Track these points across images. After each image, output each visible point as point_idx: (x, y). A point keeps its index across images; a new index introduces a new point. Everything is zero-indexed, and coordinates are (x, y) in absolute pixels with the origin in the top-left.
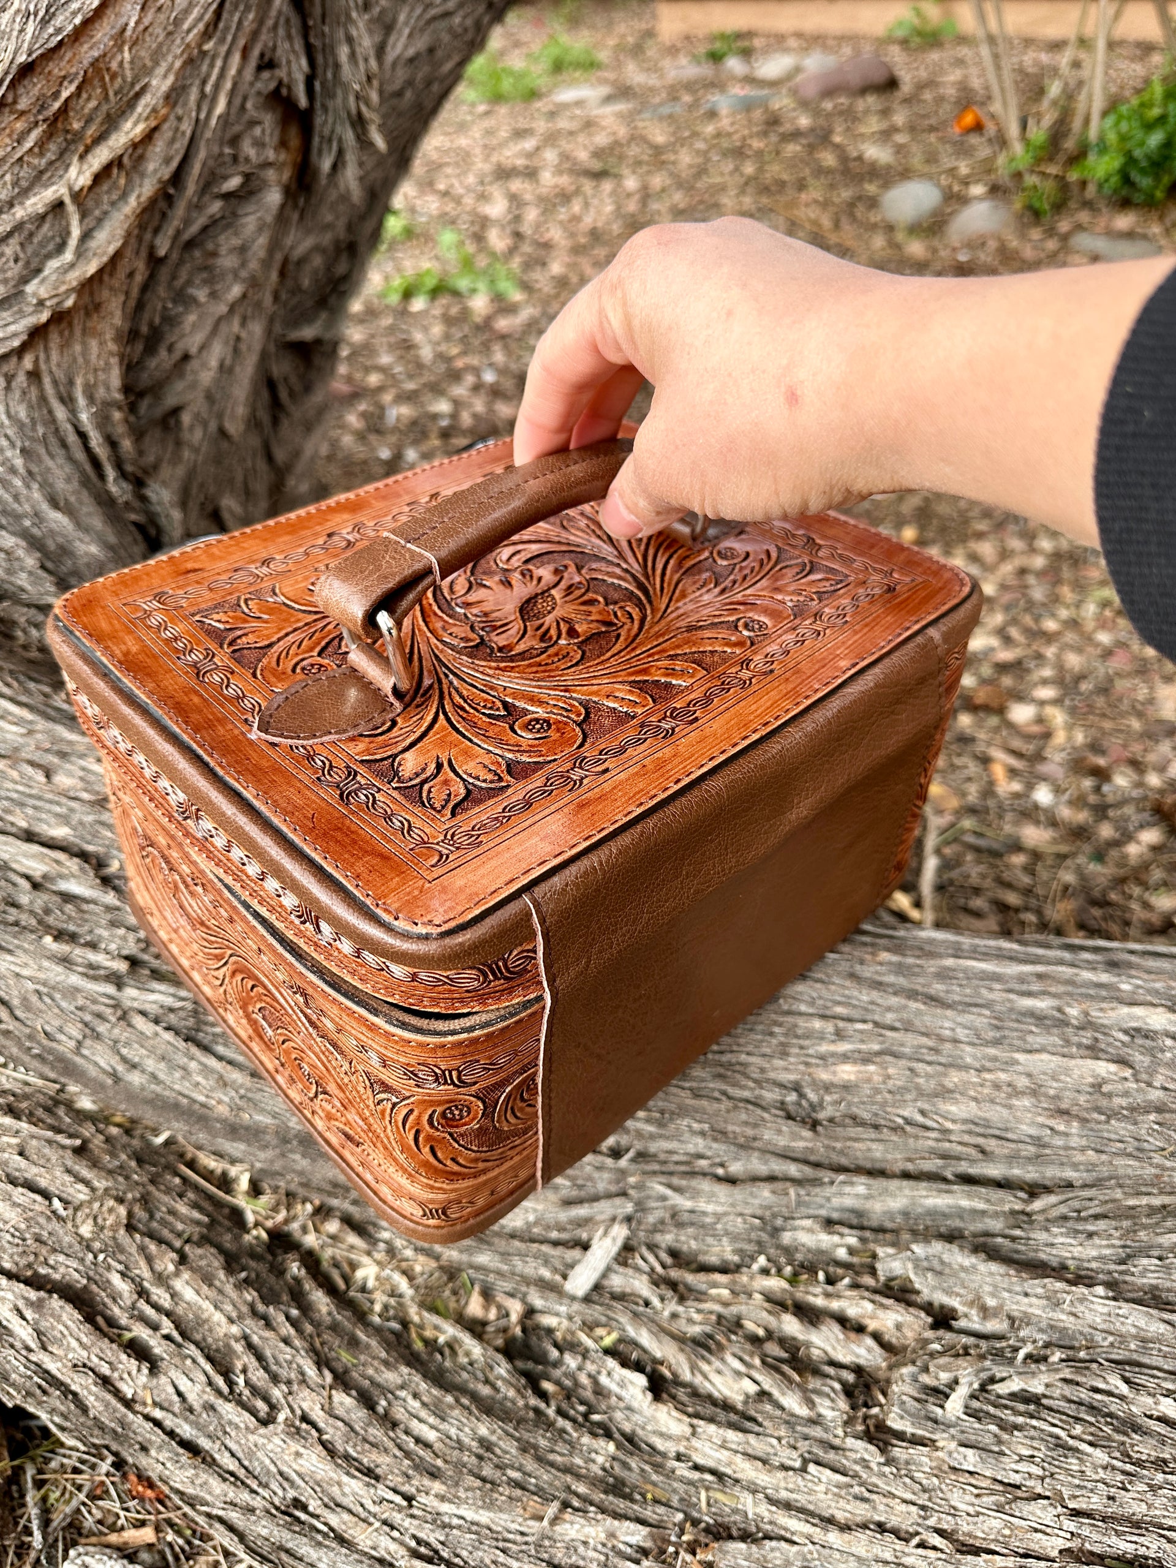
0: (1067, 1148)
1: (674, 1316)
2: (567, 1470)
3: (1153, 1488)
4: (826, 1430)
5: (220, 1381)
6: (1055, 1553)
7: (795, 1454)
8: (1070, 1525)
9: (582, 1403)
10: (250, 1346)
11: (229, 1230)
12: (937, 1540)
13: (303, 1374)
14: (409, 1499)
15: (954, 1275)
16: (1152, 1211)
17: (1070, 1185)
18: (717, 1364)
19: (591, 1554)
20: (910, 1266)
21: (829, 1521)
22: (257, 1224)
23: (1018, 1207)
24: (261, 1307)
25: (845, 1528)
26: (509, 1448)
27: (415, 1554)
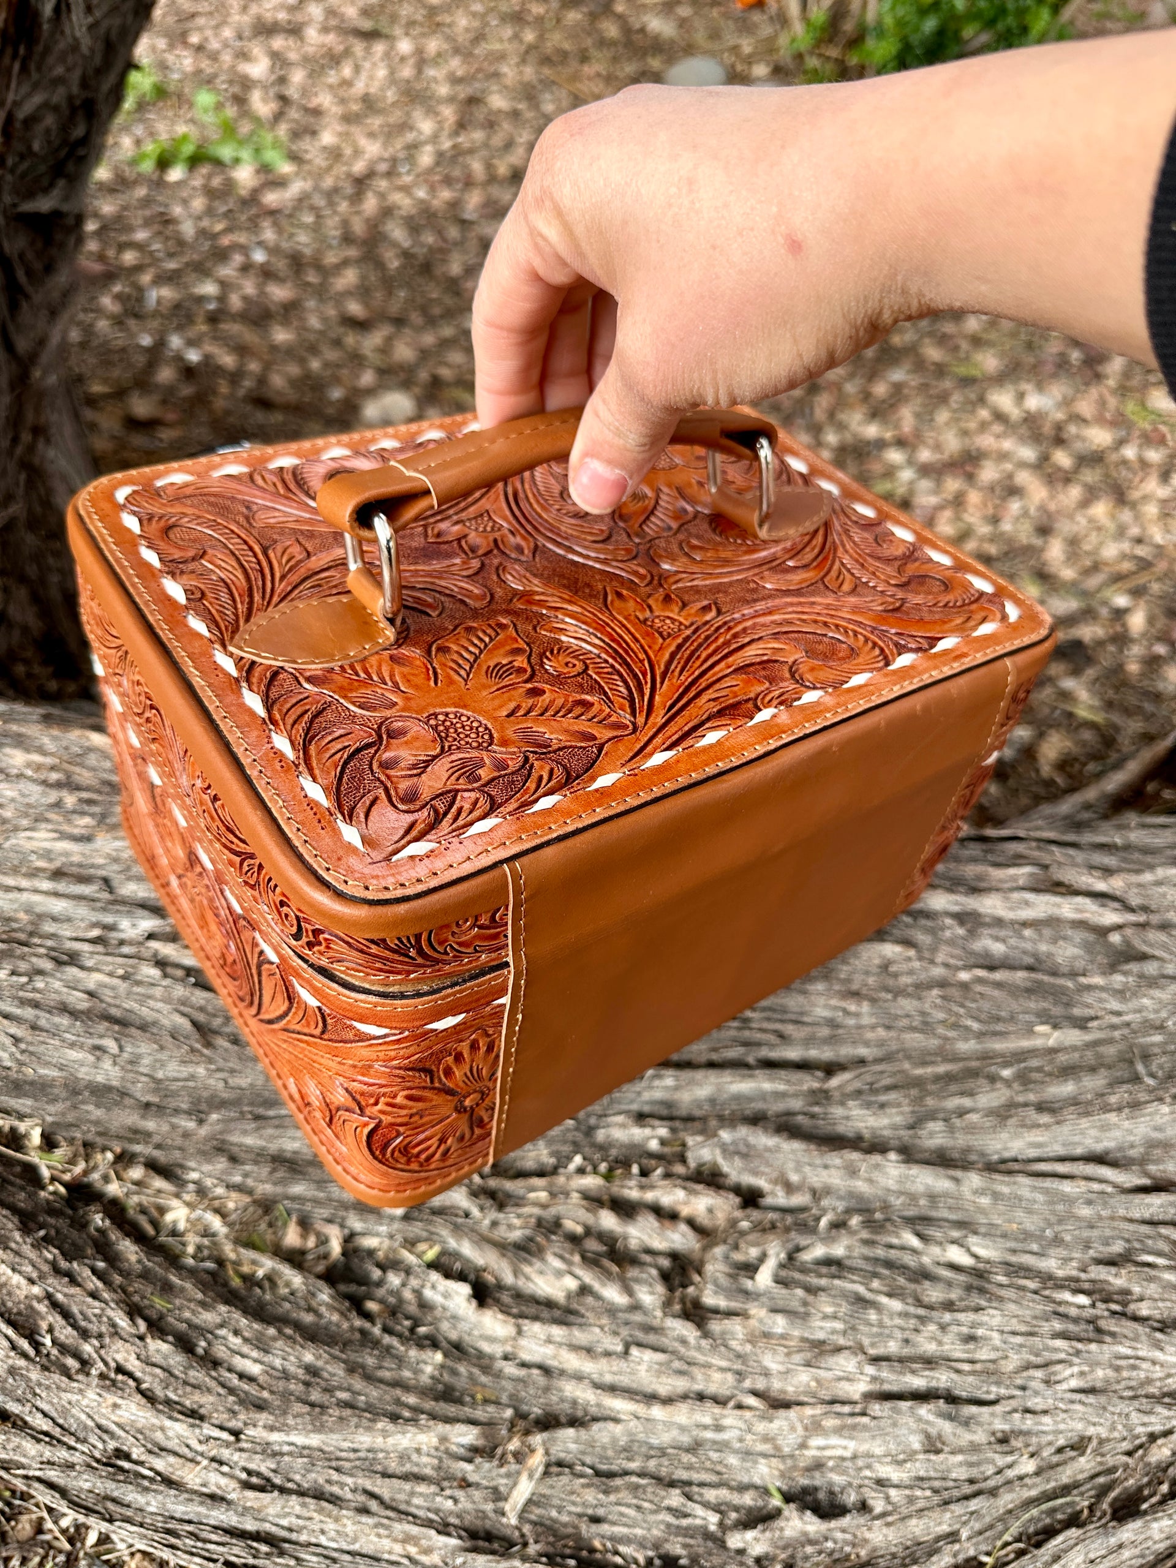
0: (859, 1027)
1: (494, 1224)
2: (397, 1384)
3: (943, 1328)
4: (645, 1313)
5: (24, 1344)
6: (857, 1397)
7: (617, 1340)
8: (870, 1370)
9: (407, 1318)
10: (55, 1305)
11: (22, 1188)
12: (752, 1401)
13: (114, 1325)
14: (236, 1434)
15: (760, 1156)
16: (937, 1078)
17: (862, 1062)
18: (538, 1264)
19: (425, 1459)
20: (718, 1151)
21: (651, 1398)
22: (53, 1179)
23: (816, 1085)
24: (63, 1264)
25: (668, 1401)
26: (336, 1371)
27: (247, 1486)
